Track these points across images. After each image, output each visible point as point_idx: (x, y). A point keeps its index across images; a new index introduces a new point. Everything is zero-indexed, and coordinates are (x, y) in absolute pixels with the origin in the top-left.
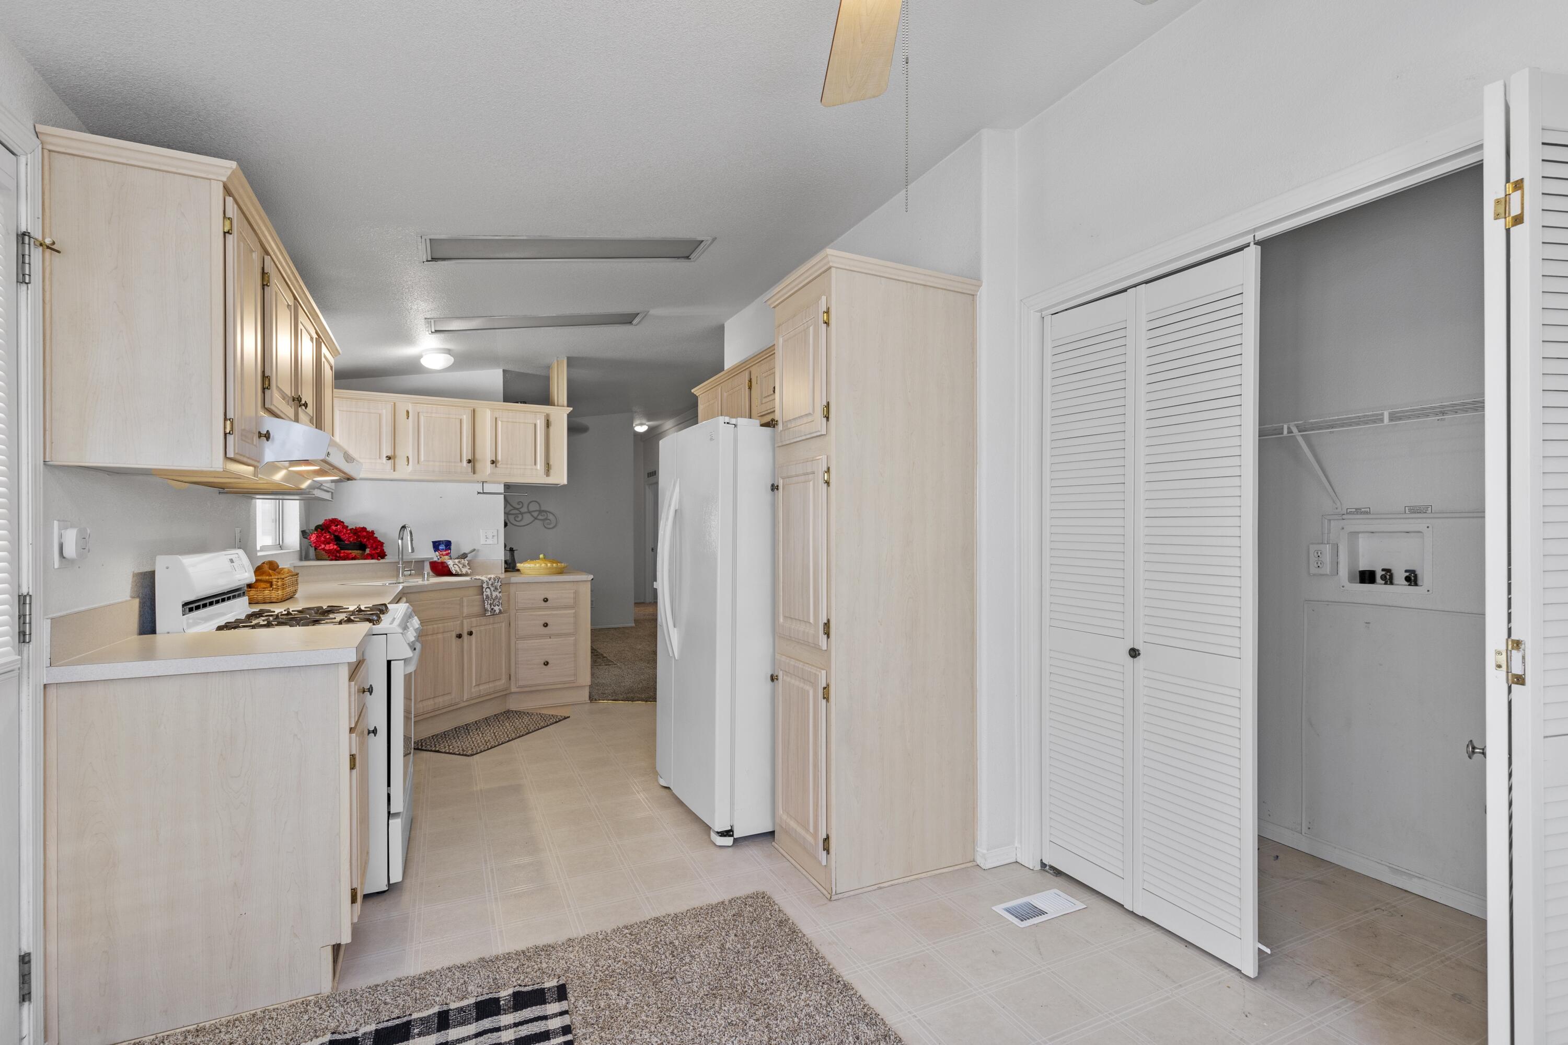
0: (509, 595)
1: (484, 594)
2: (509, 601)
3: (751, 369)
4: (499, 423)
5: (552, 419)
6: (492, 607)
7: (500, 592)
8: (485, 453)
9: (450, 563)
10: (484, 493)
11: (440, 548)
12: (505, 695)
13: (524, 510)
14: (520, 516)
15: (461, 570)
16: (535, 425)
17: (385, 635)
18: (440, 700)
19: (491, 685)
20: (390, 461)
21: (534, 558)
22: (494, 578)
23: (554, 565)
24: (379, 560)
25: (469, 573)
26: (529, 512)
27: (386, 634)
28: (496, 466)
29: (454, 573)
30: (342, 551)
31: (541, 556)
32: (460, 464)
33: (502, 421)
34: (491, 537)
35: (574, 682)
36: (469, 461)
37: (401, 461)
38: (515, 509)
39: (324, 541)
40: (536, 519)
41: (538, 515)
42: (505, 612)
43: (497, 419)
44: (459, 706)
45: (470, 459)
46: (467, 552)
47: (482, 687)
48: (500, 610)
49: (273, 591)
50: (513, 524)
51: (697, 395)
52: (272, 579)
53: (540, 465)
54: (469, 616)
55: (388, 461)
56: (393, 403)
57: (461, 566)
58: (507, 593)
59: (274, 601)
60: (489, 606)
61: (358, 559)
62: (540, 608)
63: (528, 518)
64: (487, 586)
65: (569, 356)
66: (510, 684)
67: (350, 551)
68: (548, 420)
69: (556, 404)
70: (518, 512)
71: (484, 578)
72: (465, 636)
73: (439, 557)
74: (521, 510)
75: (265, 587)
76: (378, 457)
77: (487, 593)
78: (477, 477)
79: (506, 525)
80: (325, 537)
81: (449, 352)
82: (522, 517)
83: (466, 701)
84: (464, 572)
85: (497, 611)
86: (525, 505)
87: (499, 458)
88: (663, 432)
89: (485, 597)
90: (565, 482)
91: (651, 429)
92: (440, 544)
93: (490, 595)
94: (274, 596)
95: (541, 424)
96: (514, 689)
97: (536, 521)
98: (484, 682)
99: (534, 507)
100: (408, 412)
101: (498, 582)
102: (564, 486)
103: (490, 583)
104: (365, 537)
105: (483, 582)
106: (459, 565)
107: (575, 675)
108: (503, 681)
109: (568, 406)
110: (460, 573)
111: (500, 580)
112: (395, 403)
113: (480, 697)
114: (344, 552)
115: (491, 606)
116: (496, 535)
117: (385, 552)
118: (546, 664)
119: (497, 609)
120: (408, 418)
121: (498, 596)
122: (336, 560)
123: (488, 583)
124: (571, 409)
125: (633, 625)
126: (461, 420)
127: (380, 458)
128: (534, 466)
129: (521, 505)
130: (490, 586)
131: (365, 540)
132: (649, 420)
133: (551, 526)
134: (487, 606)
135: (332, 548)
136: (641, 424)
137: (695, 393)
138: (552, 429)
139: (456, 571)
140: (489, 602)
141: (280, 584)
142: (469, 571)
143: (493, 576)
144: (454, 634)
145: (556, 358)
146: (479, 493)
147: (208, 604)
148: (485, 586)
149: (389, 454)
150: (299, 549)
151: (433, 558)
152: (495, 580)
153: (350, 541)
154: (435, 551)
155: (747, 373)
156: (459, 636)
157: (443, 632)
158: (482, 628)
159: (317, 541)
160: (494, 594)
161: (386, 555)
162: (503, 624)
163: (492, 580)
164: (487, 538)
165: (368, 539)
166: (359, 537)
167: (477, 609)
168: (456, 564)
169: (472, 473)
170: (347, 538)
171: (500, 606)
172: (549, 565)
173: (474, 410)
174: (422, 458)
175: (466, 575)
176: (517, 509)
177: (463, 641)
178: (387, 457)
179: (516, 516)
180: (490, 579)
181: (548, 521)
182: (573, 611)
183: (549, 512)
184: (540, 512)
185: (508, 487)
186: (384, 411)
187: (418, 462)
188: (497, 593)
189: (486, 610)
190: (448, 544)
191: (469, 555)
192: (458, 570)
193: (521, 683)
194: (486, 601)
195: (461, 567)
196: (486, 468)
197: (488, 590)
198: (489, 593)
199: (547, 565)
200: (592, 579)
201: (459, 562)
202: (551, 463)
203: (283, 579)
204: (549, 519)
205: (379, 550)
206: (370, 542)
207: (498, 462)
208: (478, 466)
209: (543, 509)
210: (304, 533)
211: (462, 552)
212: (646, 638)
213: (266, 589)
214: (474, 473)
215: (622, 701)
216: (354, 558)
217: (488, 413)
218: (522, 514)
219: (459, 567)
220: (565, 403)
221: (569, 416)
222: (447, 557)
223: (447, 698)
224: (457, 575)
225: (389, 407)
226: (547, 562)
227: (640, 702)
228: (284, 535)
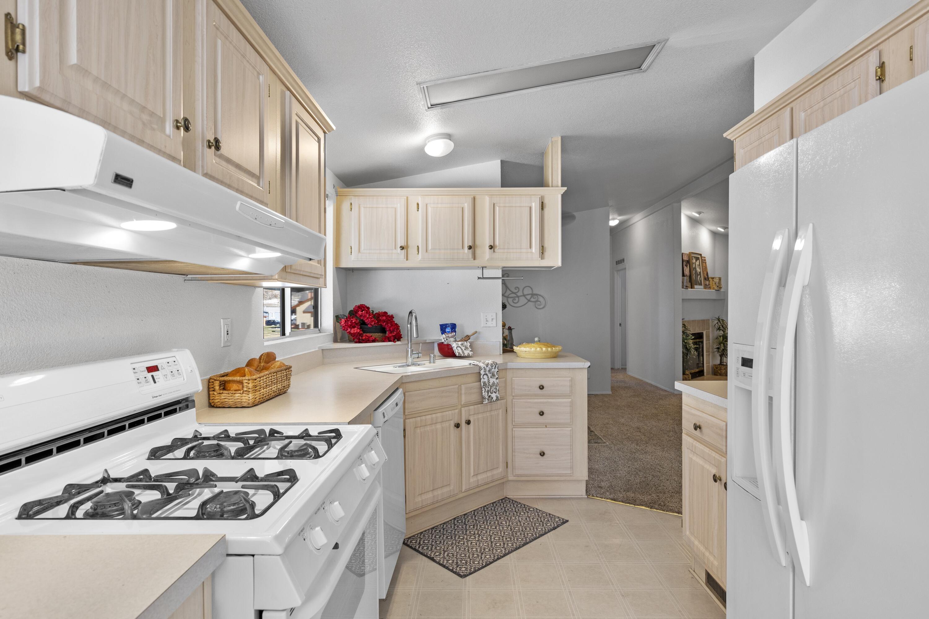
0: (505, 382)
1: (482, 381)
2: (505, 387)
3: (880, 47)
4: (497, 209)
5: (546, 201)
6: (490, 394)
7: (497, 379)
8: (485, 240)
9: (454, 345)
10: (483, 278)
11: (447, 330)
12: (503, 483)
13: (520, 294)
14: (517, 299)
15: (463, 352)
16: (530, 208)
17: (251, 558)
18: (439, 492)
19: (489, 474)
20: (404, 250)
21: (530, 341)
22: (492, 364)
23: (549, 349)
24: (395, 342)
25: (471, 355)
26: (524, 296)
27: (253, 555)
28: (494, 251)
29: (457, 355)
30: (365, 334)
31: (536, 339)
32: (461, 251)
33: (499, 207)
34: (491, 320)
35: (571, 476)
36: (470, 248)
37: (412, 251)
38: (513, 293)
39: (351, 325)
40: (529, 301)
41: (531, 298)
42: (502, 399)
43: (495, 205)
44: (457, 497)
45: (471, 245)
46: (469, 334)
47: (480, 477)
48: (497, 397)
49: (244, 395)
50: (511, 305)
51: (732, 140)
52: (243, 380)
53: (535, 248)
54: (467, 405)
55: (402, 251)
56: (406, 197)
57: (463, 348)
58: (504, 379)
59: (245, 405)
60: (486, 393)
61: (378, 341)
62: (536, 396)
63: (523, 300)
64: (484, 373)
65: (564, 135)
66: (507, 472)
67: (371, 334)
68: (542, 203)
69: (550, 185)
70: (515, 296)
71: (481, 365)
72: (463, 425)
73: (445, 339)
74: (517, 294)
75: (237, 388)
76: (394, 248)
77: (484, 380)
78: (477, 263)
79: (504, 307)
80: (351, 322)
81: (449, 136)
82: (519, 299)
83: (464, 492)
84: (466, 355)
85: (495, 398)
86: (521, 290)
87: (497, 243)
88: (629, 226)
89: (482, 384)
90: (559, 264)
91: (621, 223)
92: (446, 327)
93: (487, 382)
94: (245, 400)
95: (535, 206)
96: (511, 478)
97: (529, 303)
98: (482, 472)
99: (527, 291)
100: (418, 204)
101: (495, 368)
102: (558, 268)
103: (488, 369)
104: (384, 321)
105: (480, 368)
106: (462, 347)
107: (572, 468)
108: (500, 470)
109: (563, 186)
110: (463, 355)
111: (497, 366)
112: (407, 197)
113: (478, 486)
114: (366, 336)
115: (488, 393)
116: (495, 318)
117: (401, 335)
118: (542, 454)
119: (494, 396)
120: (418, 211)
121: (496, 383)
122: (359, 342)
123: (485, 369)
124: (566, 188)
125: (610, 393)
126: (463, 208)
127: (395, 248)
128: (530, 249)
129: (518, 290)
130: (487, 372)
131: (385, 324)
132: (620, 214)
133: (542, 306)
134: (485, 394)
135: (356, 331)
136: (613, 219)
137: (728, 137)
138: (546, 210)
139: (459, 353)
140: (487, 389)
141: (250, 385)
142: (471, 353)
143: (490, 362)
144: (452, 424)
145: (550, 139)
146: (479, 278)
147: (163, 415)
148: (482, 372)
149: (403, 245)
150: (332, 332)
151: (441, 340)
152: (492, 366)
153: (372, 325)
154: (442, 334)
155: (875, 53)
156: (458, 426)
157: (442, 422)
158: (480, 416)
159: (345, 325)
160: (492, 380)
161: (402, 338)
162: (501, 411)
163: (490, 366)
164: (487, 321)
165: (387, 323)
166: (379, 321)
167: (475, 397)
168: (459, 347)
169: (473, 259)
170: (371, 323)
171: (497, 393)
172: (544, 349)
173: (474, 198)
174: (430, 247)
175: (468, 357)
176: (515, 293)
177: (461, 430)
178: (401, 247)
179: (514, 298)
180: (487, 365)
181: (539, 303)
182: (570, 400)
183: (540, 295)
184: (533, 295)
185: (507, 273)
186: (399, 205)
187: (427, 251)
188: (494, 380)
189: (483, 398)
190: (453, 327)
191: (471, 337)
192: (461, 353)
193: (518, 472)
194: (483, 389)
195: (463, 350)
196: (485, 254)
197: (485, 377)
198: (486, 380)
199: (542, 350)
200: (589, 367)
201: (462, 344)
202: (546, 245)
203: (256, 380)
204: (540, 301)
205: (395, 333)
206: (388, 326)
207: (496, 247)
208: (478, 252)
209: (534, 292)
210: (337, 318)
211: (466, 335)
212: (626, 408)
213: (237, 392)
214: (474, 259)
215: (622, 502)
216: (374, 341)
217: (487, 199)
218: (518, 297)
219: (462, 350)
220: (560, 183)
221: (563, 196)
222: (452, 339)
223: (445, 490)
224: (460, 357)
225: (403, 201)
226: (542, 346)
227: (643, 507)
228: (322, 320)
